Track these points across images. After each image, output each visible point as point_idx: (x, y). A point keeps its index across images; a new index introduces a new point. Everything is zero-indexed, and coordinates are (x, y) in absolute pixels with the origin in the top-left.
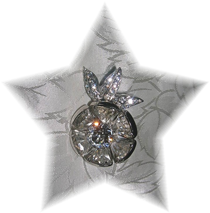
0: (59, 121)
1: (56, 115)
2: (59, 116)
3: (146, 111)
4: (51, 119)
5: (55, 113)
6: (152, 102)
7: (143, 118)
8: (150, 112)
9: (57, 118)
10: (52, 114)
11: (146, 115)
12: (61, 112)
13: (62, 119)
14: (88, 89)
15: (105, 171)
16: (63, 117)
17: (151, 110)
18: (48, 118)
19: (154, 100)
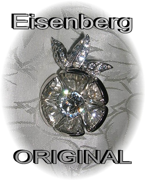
0: (28, 111)
1: (24, 104)
2: (28, 105)
3: (115, 111)
4: (20, 108)
5: (24, 102)
6: (122, 103)
7: (112, 118)
8: (120, 113)
9: (25, 107)
10: (21, 103)
11: (116, 115)
12: (30, 102)
13: (30, 110)
14: (57, 57)
15: (70, 167)
16: (32, 107)
17: (121, 110)
18: (16, 107)
19: (124, 101)
